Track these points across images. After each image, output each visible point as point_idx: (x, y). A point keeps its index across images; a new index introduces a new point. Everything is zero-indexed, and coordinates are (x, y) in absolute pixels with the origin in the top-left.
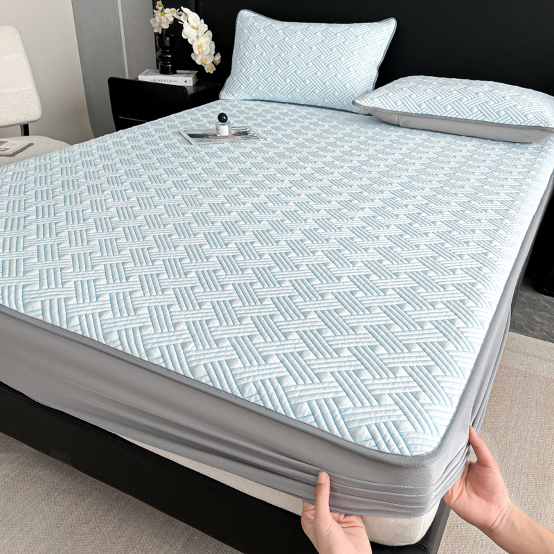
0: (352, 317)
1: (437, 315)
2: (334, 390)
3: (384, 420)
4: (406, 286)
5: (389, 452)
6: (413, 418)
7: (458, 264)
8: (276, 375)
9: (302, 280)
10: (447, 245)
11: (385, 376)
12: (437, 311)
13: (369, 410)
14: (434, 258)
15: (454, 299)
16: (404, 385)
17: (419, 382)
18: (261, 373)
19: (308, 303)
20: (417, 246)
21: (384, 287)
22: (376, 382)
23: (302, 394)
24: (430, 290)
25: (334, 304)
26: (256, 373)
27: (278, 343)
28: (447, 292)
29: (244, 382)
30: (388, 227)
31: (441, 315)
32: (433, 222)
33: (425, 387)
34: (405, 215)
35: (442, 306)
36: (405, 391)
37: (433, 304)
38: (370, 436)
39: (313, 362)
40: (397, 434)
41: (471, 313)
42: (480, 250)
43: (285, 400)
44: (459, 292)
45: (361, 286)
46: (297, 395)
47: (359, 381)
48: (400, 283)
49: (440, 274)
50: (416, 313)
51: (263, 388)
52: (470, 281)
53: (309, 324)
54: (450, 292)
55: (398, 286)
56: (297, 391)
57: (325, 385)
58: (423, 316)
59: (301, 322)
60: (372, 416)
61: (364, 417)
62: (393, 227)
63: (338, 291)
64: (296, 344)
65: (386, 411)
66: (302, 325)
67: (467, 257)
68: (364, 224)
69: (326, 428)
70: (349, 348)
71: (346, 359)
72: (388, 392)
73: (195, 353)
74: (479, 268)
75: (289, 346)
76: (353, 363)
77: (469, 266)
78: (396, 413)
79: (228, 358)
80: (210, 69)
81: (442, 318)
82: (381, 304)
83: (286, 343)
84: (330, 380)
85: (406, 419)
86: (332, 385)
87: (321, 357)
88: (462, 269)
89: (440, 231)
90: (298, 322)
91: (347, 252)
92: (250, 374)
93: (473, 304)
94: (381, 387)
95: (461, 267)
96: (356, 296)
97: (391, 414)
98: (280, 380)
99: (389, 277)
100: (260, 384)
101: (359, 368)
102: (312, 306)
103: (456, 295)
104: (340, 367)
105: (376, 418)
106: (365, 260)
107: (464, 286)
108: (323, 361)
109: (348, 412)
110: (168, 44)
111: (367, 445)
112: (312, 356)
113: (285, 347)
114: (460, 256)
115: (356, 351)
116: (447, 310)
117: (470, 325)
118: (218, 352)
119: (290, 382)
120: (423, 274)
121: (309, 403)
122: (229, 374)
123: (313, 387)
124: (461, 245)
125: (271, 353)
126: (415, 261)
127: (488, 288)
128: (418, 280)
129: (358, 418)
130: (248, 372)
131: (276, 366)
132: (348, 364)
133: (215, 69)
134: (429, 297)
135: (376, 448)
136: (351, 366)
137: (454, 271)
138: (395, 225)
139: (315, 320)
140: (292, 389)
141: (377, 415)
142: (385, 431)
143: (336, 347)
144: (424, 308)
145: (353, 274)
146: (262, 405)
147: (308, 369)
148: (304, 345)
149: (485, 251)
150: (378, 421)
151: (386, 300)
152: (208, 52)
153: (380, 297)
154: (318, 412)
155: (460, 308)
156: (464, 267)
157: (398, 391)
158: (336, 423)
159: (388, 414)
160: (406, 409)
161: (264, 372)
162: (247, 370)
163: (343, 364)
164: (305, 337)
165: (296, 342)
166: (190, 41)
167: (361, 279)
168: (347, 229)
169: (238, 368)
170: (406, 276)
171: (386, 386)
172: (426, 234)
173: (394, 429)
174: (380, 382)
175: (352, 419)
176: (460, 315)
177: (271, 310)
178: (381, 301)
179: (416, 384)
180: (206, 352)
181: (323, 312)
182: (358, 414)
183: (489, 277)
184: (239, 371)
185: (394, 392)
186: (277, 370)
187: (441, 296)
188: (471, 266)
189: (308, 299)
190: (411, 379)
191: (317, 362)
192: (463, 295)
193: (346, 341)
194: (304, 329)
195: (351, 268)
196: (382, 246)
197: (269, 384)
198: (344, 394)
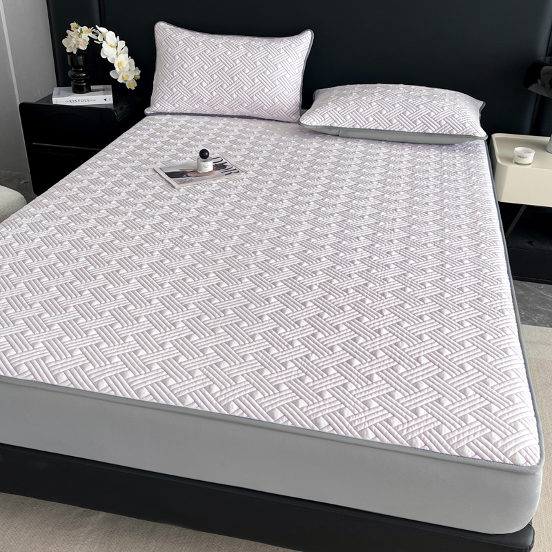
80: (132, 85)
110: (81, 63)
133: (136, 85)
152: (128, 68)
166: (109, 60)
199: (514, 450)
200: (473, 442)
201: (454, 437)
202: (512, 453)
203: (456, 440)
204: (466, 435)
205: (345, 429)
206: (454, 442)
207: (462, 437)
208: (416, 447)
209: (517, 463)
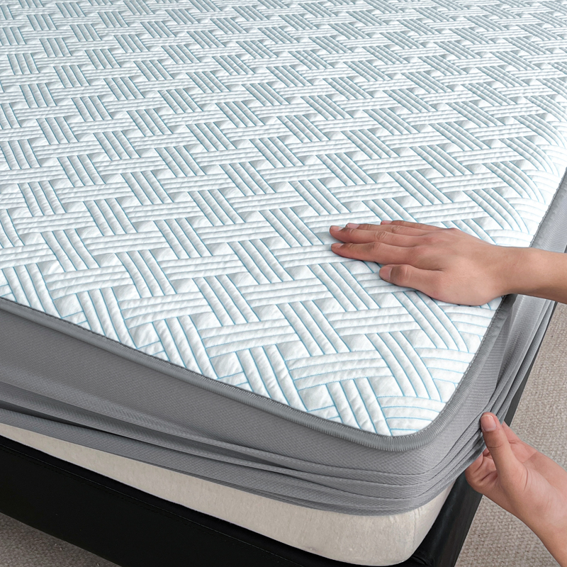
0: (320, 219)
1: (455, 212)
2: (281, 332)
3: (354, 375)
4: (411, 169)
5: (357, 426)
6: (400, 372)
7: (498, 133)
8: (189, 312)
9: (242, 165)
10: (483, 104)
11: (363, 307)
12: (457, 206)
13: (332, 359)
14: (460, 124)
15: (485, 187)
16: (391, 321)
17: (416, 315)
18: (166, 308)
19: (250, 199)
20: (434, 106)
21: (375, 171)
22: (348, 316)
23: (229, 341)
24: (449, 174)
25: (292, 200)
26: (158, 309)
27: (199, 261)
28: (474, 177)
29: (139, 323)
30: (391, 76)
31: (462, 212)
32: (464, 70)
33: (426, 323)
34: (420, 58)
35: (465, 198)
36: (392, 330)
37: (450, 196)
38: (330, 402)
39: (251, 290)
40: (373, 399)
41: (510, 207)
42: (535, 110)
43: (201, 350)
44: (494, 175)
45: (339, 171)
46: (221, 342)
47: (321, 316)
48: (402, 164)
49: (467, 148)
50: (423, 209)
51: (167, 332)
52: (513, 159)
53: (251, 232)
54: (480, 176)
55: (398, 170)
56: (220, 336)
57: (267, 326)
58: (433, 214)
59: (237, 227)
60: (337, 368)
61: (323, 372)
62: (399, 76)
63: (301, 179)
64: (226, 262)
65: (360, 361)
66: (239, 233)
67: (512, 121)
68: (353, 73)
69: (264, 392)
70: (310, 267)
71: (304, 284)
72: (366, 331)
73: (62, 277)
74: (530, 138)
75: (215, 266)
76: (315, 290)
77: (514, 136)
78: (375, 365)
79: (116, 284)
81: (464, 217)
82: (368, 198)
83: (210, 260)
84: (275, 317)
85: (390, 374)
86: (277, 324)
87: (265, 281)
88: (502, 140)
89: (474, 82)
90: (232, 228)
91: (320, 117)
92: (150, 310)
93: (514, 194)
94: (355, 324)
95: (501, 137)
96: (329, 186)
97: (367, 365)
98: (195, 319)
99: (384, 155)
100: (163, 325)
101: (322, 296)
102: (256, 203)
103: (489, 181)
104: (293, 296)
105: (344, 371)
106: (348, 129)
107: (503, 166)
108: (267, 288)
109: (299, 365)
111: (325, 415)
112: (250, 280)
113: (209, 267)
114: (502, 120)
115: (321, 270)
116: (473, 204)
117: (507, 226)
118: (101, 275)
119: (212, 321)
120: (439, 149)
121: (238, 354)
122: (116, 309)
123: (247, 328)
124: (504, 103)
125: (186, 276)
126: (430, 129)
127: (541, 168)
128: (431, 159)
129: (314, 373)
130: (146, 307)
131: (192, 297)
132: (306, 291)
134: (446, 185)
135: (338, 420)
136: (310, 294)
137: (489, 143)
138: (403, 74)
139: (260, 225)
140: (213, 333)
141: (344, 368)
142: (355, 393)
143: (291, 265)
144: (437, 201)
145: (327, 152)
146: (166, 359)
147: (242, 301)
148: (240, 263)
149: (542, 111)
150: (345, 377)
151: (376, 192)
153: (368, 187)
154: (252, 367)
155: (493, 201)
156: (506, 137)
157: (381, 330)
158: (281, 383)
159: (363, 365)
160: (392, 358)
161: (172, 307)
162: (145, 303)
163: (298, 292)
164: (242, 251)
165: (227, 259)
167: (339, 160)
168: (324, 82)
169: (129, 301)
170: (412, 153)
171: (363, 323)
172: (452, 88)
173: (369, 390)
174: (355, 316)
175: (304, 375)
176: (493, 211)
177: (189, 210)
178: (368, 193)
179: (411, 319)
180: (81, 275)
181: (273, 212)
182: (315, 366)
183: (544, 151)
184: (132, 305)
185: (375, 331)
186: (192, 304)
187: (465, 183)
188: (517, 136)
189: (250, 193)
190: (404, 311)
191: (258, 289)
192: (500, 180)
193: (307, 256)
194: (241, 239)
195: (324, 143)
196: (378, 107)
197: (177, 326)
198: (296, 337)
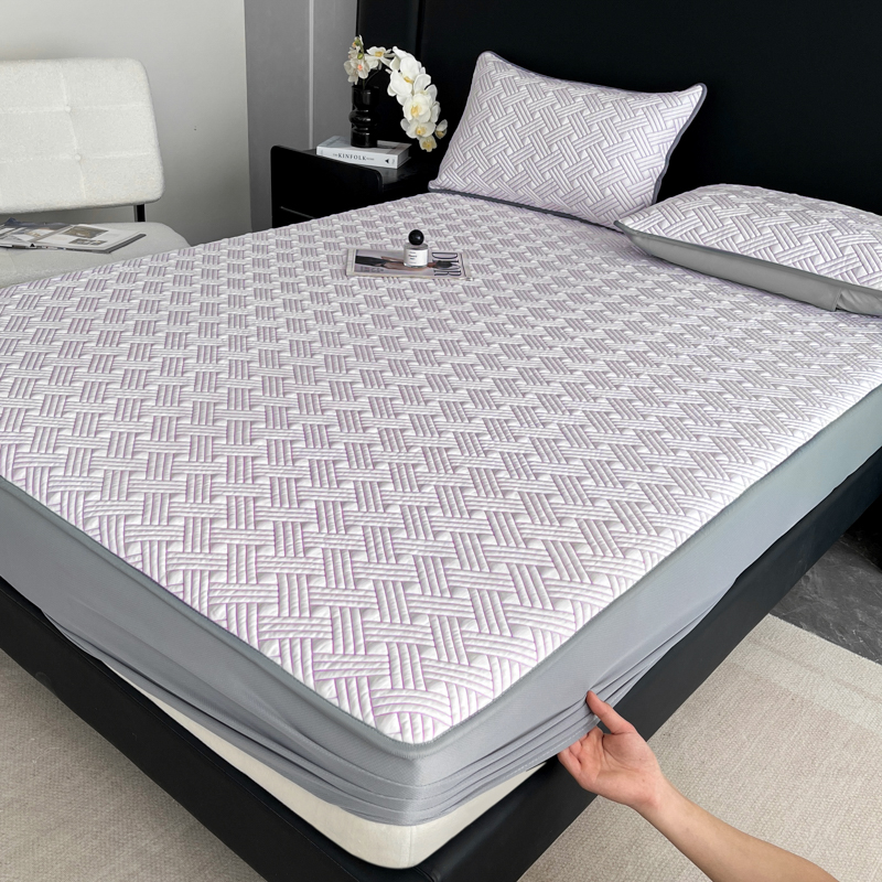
199: (393, 708)
200: (346, 679)
201: (326, 662)
202: (384, 711)
203: (326, 667)
204: (345, 667)
205: (197, 594)
206: (321, 668)
207: (337, 667)
208: (264, 653)
209: (379, 728)
